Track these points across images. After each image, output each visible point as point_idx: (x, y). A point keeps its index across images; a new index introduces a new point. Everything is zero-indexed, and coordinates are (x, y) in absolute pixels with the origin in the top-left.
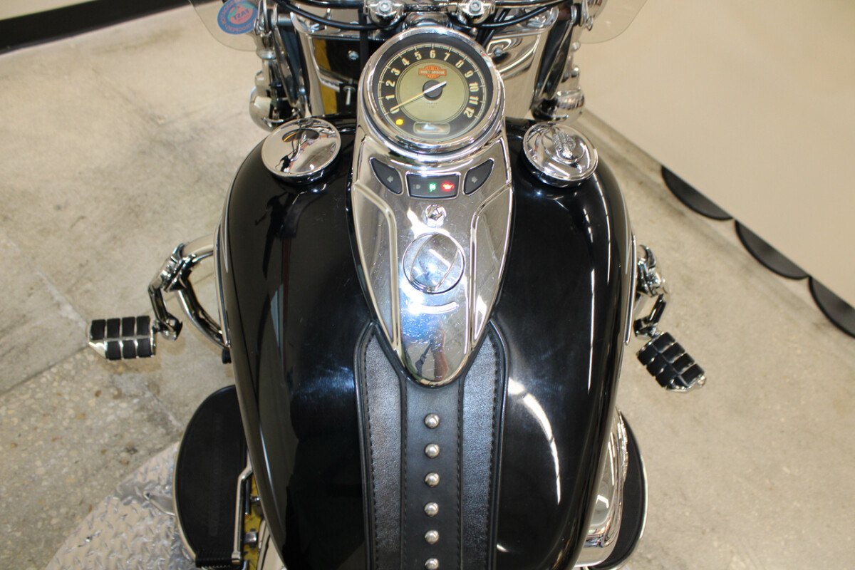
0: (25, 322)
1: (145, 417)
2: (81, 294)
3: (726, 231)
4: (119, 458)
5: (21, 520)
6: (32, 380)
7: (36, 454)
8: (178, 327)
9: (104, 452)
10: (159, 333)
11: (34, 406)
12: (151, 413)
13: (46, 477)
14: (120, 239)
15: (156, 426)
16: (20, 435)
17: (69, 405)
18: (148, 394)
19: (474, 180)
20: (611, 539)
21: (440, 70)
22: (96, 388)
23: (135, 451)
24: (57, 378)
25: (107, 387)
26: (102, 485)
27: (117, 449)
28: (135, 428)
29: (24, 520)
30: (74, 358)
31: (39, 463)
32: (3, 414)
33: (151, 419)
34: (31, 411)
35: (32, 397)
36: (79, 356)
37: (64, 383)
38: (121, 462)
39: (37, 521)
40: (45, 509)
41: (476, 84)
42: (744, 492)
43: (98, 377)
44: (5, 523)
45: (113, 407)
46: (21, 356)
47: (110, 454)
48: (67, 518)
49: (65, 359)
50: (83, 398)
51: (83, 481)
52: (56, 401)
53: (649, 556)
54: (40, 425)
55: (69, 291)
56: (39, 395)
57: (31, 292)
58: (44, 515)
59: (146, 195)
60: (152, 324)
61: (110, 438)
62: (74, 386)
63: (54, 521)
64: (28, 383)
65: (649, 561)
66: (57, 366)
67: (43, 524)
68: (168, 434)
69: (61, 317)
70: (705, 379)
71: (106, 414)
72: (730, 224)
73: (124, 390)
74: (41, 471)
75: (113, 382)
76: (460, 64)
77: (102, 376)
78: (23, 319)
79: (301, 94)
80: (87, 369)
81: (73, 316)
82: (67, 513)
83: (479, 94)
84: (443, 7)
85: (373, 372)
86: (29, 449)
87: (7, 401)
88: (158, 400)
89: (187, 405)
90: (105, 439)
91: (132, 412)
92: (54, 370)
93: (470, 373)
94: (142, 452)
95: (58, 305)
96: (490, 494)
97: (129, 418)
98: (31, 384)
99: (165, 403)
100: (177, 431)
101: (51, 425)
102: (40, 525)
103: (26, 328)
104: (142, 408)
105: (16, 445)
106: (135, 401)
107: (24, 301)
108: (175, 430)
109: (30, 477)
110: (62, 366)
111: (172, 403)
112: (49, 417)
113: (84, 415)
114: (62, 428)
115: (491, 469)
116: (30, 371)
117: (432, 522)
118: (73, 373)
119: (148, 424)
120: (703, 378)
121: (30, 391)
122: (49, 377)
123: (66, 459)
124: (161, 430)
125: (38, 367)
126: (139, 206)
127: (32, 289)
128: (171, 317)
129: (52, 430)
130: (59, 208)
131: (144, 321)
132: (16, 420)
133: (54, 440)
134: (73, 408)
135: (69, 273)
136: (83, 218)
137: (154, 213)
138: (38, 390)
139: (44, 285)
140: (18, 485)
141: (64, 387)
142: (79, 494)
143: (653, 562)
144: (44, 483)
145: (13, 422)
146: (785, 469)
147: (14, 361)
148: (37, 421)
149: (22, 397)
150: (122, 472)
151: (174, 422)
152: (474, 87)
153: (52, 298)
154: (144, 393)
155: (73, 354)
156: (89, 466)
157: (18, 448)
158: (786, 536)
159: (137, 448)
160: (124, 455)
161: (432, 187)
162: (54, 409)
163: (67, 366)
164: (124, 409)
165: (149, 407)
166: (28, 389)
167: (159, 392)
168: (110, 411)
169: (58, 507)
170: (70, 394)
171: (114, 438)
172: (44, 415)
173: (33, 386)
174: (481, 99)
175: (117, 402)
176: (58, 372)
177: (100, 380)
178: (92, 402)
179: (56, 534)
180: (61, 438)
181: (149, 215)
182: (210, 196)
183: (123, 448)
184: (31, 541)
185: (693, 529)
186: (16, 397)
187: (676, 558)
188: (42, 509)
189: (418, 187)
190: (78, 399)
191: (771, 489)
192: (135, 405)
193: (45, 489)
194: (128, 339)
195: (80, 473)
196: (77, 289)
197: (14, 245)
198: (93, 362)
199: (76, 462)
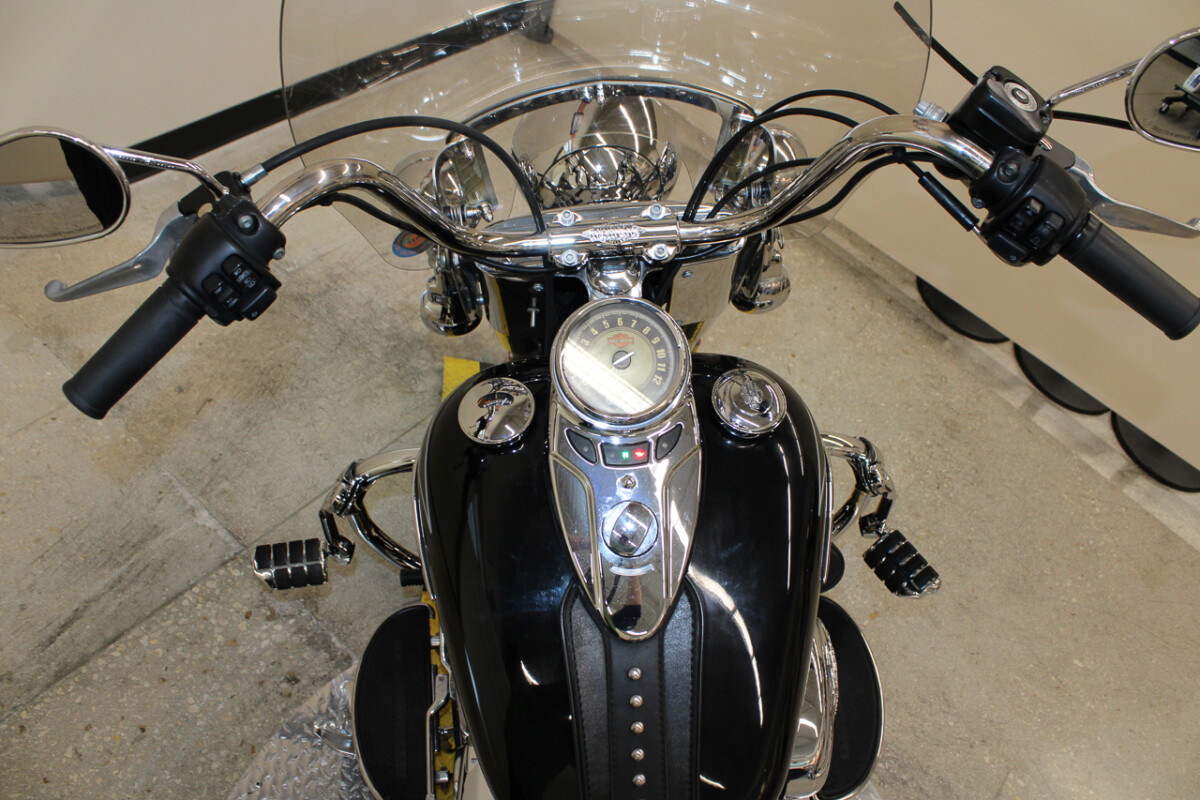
0: (157, 535)
1: (304, 640)
2: (217, 496)
3: (1001, 357)
4: (279, 690)
5: (179, 765)
6: (173, 603)
7: (187, 689)
8: (351, 550)
9: (261, 683)
10: (330, 556)
11: (178, 634)
12: (311, 634)
13: (201, 715)
14: (255, 425)
15: (318, 649)
16: (166, 668)
17: (217, 630)
18: (305, 613)
19: (665, 445)
20: (822, 771)
21: (628, 338)
22: (246, 609)
23: (297, 681)
24: (200, 599)
25: (258, 607)
26: (263, 722)
27: (276, 679)
28: (294, 654)
29: (183, 766)
30: (217, 574)
31: (191, 700)
32: (146, 645)
33: (311, 642)
34: (176, 640)
35: (175, 623)
36: (222, 572)
37: (209, 604)
38: (281, 694)
39: (196, 766)
40: (203, 752)
41: (663, 350)
42: (1023, 694)
43: (246, 596)
44: (163, 770)
45: (266, 631)
46: (158, 575)
47: (269, 686)
48: (228, 761)
49: (207, 576)
50: (232, 622)
51: (241, 718)
52: (202, 627)
53: (905, 777)
54: (188, 655)
55: (203, 493)
56: (183, 621)
57: (160, 496)
58: (203, 759)
59: (280, 366)
60: (322, 546)
61: (267, 666)
62: (221, 608)
63: (215, 766)
64: (169, 606)
65: (905, 783)
66: (199, 585)
67: (204, 769)
68: (332, 659)
69: (198, 526)
70: (940, 583)
71: (260, 639)
72: (1007, 347)
73: (277, 610)
74: (195, 709)
75: (263, 601)
76: (647, 330)
77: (251, 593)
78: (155, 531)
79: (479, 304)
80: (233, 586)
81: (211, 523)
82: (228, 756)
83: (666, 361)
84: (629, 251)
85: (578, 632)
86: (179, 684)
87: (149, 629)
88: (318, 620)
89: (351, 624)
90: (261, 668)
91: (288, 635)
92: (195, 589)
93: (669, 627)
94: (304, 682)
95: (193, 510)
96: (691, 739)
97: (286, 642)
98: (173, 608)
99: (326, 622)
100: (342, 654)
101: (200, 655)
102: (200, 770)
103: (159, 541)
104: (300, 630)
105: (164, 680)
106: (292, 621)
107: (153, 509)
108: (339, 653)
109: (183, 716)
110: (204, 585)
111: (333, 622)
112: (196, 646)
113: (235, 641)
114: (212, 659)
115: (692, 715)
116: (170, 592)
117: (638, 767)
118: (217, 592)
119: (308, 648)
120: (937, 582)
121: (172, 616)
122: (191, 598)
123: (220, 694)
124: (324, 655)
125: (177, 587)
126: (274, 381)
127: (161, 493)
128: (344, 539)
129: (201, 660)
130: (180, 390)
131: (313, 544)
132: (160, 651)
133: (205, 672)
134: (222, 634)
135: (201, 471)
136: (210, 400)
137: (292, 388)
138: (180, 614)
139: (173, 487)
140: (170, 725)
141: (210, 609)
142: (239, 734)
143: (910, 784)
144: (200, 723)
145: (158, 653)
146: (1076, 662)
147: (150, 581)
148: (183, 651)
149: (163, 624)
150: (284, 705)
151: (338, 645)
152: (661, 353)
153: (185, 503)
154: (300, 612)
155: (215, 570)
156: (246, 701)
157: (166, 683)
158: (1076, 746)
159: (298, 677)
160: (284, 686)
161: (625, 455)
162: (201, 636)
163: (211, 584)
164: (280, 631)
165: (308, 628)
166: (169, 613)
167: (317, 609)
168: (264, 636)
169: (217, 750)
170: (216, 618)
171: (271, 667)
172: (191, 644)
173: (174, 610)
174: (668, 365)
175: (270, 624)
176: (201, 592)
177: (249, 599)
178: (243, 625)
179: (219, 779)
180: (213, 670)
181: (286, 391)
182: (356, 362)
183: (282, 678)
184: (192, 789)
185: (959, 741)
186: (157, 624)
187: (938, 777)
188: (200, 752)
189: (612, 455)
190: (226, 622)
191: (1058, 688)
192: (291, 626)
193: (201, 729)
194: (297, 565)
195: (237, 710)
196: (212, 490)
197: (135, 440)
198: (239, 577)
199: (232, 697)
